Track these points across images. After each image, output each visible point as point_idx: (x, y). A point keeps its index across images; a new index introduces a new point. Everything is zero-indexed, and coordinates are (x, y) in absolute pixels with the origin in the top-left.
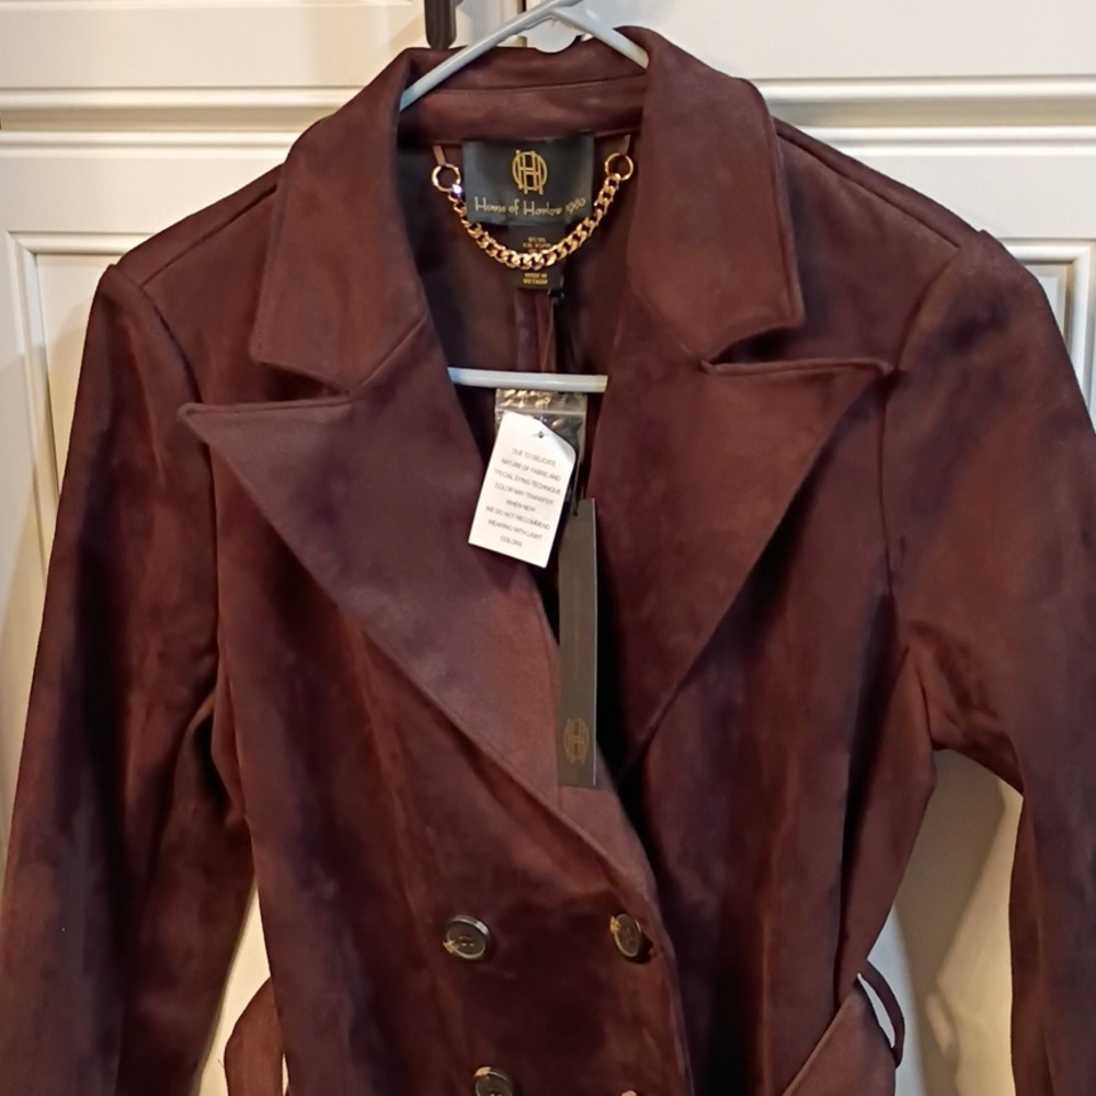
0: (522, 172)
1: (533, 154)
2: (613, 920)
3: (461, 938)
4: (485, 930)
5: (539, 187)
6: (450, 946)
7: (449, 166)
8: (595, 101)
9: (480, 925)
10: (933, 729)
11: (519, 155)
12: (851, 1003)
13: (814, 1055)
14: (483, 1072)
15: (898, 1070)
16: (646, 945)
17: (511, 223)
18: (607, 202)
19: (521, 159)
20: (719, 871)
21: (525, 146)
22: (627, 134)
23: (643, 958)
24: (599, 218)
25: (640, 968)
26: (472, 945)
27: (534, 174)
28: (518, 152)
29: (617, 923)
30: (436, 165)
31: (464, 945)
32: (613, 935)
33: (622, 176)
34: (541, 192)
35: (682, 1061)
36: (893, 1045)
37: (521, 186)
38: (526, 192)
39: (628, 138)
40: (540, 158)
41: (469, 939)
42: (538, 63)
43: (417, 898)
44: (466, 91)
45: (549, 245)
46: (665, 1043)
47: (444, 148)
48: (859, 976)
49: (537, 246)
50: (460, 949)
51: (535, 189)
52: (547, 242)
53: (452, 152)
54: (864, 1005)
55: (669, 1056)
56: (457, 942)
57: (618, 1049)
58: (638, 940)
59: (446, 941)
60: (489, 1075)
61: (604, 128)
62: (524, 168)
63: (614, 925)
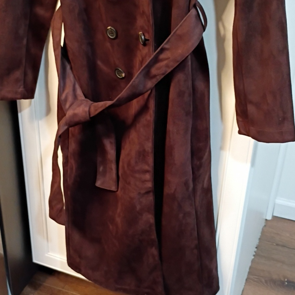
12: (193, 11)
14: (109, 28)
36: (203, 25)
46: (148, 18)
54: (196, 13)
57: (139, 22)
60: (110, 28)
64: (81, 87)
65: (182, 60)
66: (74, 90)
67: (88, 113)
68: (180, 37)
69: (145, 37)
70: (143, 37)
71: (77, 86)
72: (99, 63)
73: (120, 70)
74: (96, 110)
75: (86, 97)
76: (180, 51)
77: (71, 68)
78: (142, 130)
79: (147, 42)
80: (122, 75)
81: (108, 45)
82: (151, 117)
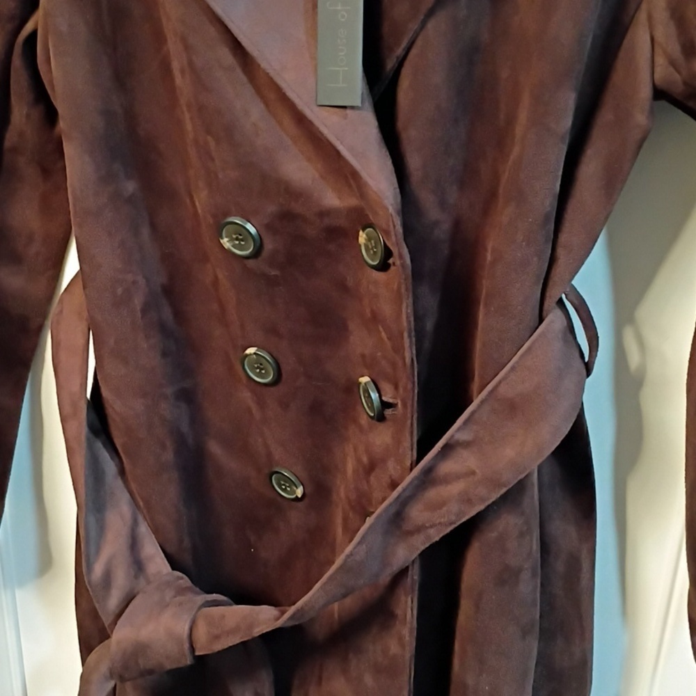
2: (361, 233)
3: (234, 236)
4: (253, 230)
6: (225, 242)
9: (249, 226)
10: (657, 76)
12: (554, 319)
13: (515, 359)
14: (251, 351)
15: (589, 380)
16: (388, 253)
20: (453, 195)
23: (384, 266)
25: (380, 276)
26: (243, 243)
29: (364, 236)
31: (237, 242)
32: (360, 246)
35: (409, 353)
36: (586, 360)
41: (240, 237)
43: (202, 199)
46: (396, 339)
48: (564, 296)
50: (233, 246)
54: (565, 322)
55: (398, 349)
56: (231, 240)
57: (360, 341)
58: (380, 251)
59: (222, 239)
60: (255, 353)
63: (362, 238)
64: (156, 531)
65: (516, 481)
66: (134, 544)
67: (187, 646)
68: (512, 408)
69: (382, 393)
70: (374, 396)
71: (144, 529)
72: (215, 448)
73: (286, 476)
74: (217, 637)
75: (175, 565)
76: (509, 452)
77: (122, 472)
78: (368, 680)
79: (388, 412)
80: (295, 492)
81: (246, 396)
82: (402, 645)
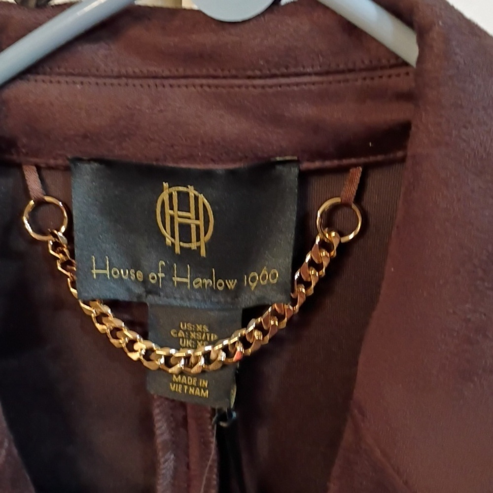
0: (172, 218)
1: (192, 191)
5: (200, 244)
7: (48, 199)
8: (305, 110)
11: (168, 192)
17: (150, 299)
18: (314, 275)
19: (171, 196)
21: (177, 177)
22: (355, 166)
24: (301, 300)
27: (193, 223)
28: (166, 185)
30: (30, 199)
33: (342, 234)
34: (203, 252)
37: (169, 241)
38: (177, 250)
39: (357, 173)
40: (202, 198)
42: (206, 39)
44: (78, 79)
45: (214, 337)
47: (39, 169)
49: (193, 335)
51: (193, 246)
52: (211, 330)
53: (55, 179)
61: (316, 155)
62: (176, 213)
